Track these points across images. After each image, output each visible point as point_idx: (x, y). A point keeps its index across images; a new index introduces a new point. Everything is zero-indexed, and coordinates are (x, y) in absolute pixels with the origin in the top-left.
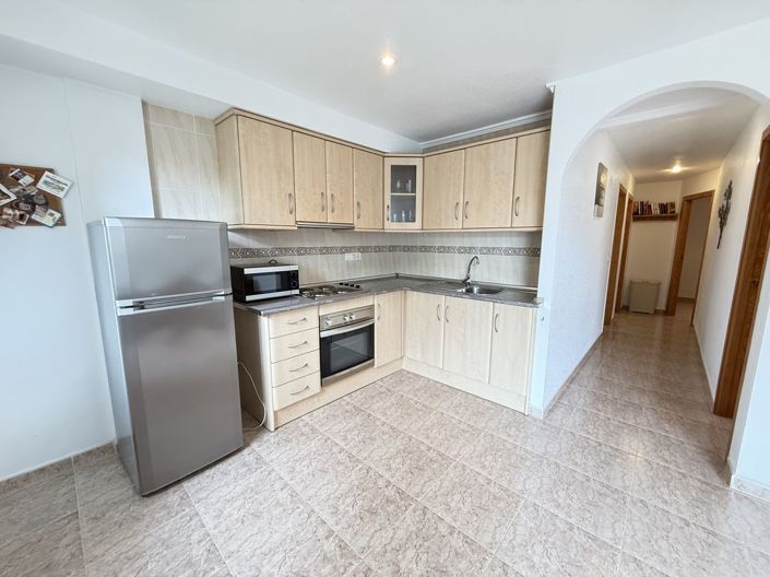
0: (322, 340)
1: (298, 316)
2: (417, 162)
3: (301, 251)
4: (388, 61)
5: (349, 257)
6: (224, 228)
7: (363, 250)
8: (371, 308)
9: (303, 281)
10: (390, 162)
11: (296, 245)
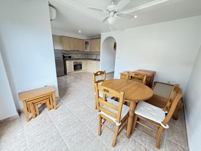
0: (74, 65)
1: (71, 61)
2: (89, 41)
3: (72, 54)
4: (80, 32)
5: (79, 55)
6: (62, 50)
7: (82, 54)
8: (81, 62)
9: (72, 58)
10: (85, 41)
11: (71, 53)
